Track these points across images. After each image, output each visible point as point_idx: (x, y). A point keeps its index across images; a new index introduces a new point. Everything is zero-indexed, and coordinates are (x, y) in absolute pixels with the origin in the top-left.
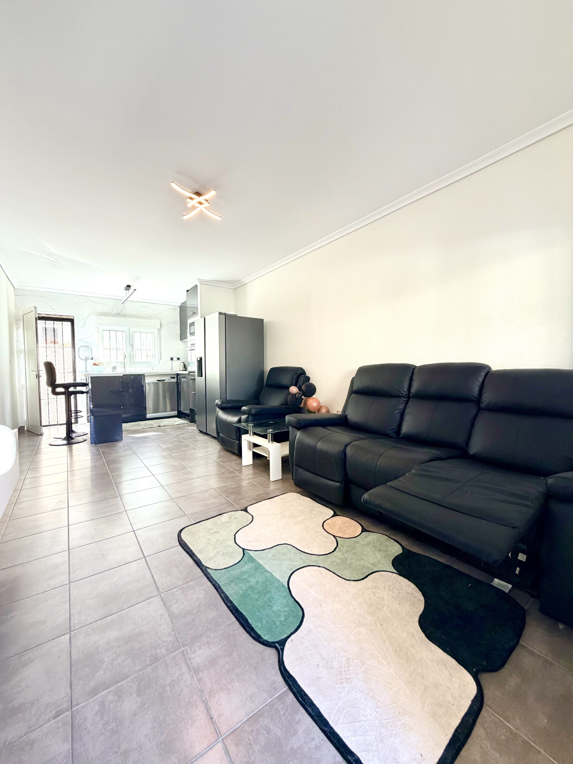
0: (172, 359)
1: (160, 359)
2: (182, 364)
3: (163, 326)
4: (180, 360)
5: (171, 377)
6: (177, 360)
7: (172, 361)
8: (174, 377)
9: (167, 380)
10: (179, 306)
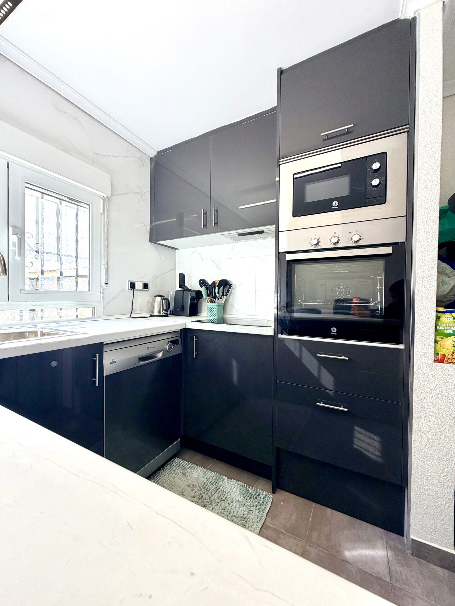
0: (133, 286)
2: (158, 299)
3: (115, 195)
4: (148, 290)
5: (171, 342)
6: (142, 290)
7: (134, 290)
8: (177, 340)
9: (162, 352)
10: (151, 159)
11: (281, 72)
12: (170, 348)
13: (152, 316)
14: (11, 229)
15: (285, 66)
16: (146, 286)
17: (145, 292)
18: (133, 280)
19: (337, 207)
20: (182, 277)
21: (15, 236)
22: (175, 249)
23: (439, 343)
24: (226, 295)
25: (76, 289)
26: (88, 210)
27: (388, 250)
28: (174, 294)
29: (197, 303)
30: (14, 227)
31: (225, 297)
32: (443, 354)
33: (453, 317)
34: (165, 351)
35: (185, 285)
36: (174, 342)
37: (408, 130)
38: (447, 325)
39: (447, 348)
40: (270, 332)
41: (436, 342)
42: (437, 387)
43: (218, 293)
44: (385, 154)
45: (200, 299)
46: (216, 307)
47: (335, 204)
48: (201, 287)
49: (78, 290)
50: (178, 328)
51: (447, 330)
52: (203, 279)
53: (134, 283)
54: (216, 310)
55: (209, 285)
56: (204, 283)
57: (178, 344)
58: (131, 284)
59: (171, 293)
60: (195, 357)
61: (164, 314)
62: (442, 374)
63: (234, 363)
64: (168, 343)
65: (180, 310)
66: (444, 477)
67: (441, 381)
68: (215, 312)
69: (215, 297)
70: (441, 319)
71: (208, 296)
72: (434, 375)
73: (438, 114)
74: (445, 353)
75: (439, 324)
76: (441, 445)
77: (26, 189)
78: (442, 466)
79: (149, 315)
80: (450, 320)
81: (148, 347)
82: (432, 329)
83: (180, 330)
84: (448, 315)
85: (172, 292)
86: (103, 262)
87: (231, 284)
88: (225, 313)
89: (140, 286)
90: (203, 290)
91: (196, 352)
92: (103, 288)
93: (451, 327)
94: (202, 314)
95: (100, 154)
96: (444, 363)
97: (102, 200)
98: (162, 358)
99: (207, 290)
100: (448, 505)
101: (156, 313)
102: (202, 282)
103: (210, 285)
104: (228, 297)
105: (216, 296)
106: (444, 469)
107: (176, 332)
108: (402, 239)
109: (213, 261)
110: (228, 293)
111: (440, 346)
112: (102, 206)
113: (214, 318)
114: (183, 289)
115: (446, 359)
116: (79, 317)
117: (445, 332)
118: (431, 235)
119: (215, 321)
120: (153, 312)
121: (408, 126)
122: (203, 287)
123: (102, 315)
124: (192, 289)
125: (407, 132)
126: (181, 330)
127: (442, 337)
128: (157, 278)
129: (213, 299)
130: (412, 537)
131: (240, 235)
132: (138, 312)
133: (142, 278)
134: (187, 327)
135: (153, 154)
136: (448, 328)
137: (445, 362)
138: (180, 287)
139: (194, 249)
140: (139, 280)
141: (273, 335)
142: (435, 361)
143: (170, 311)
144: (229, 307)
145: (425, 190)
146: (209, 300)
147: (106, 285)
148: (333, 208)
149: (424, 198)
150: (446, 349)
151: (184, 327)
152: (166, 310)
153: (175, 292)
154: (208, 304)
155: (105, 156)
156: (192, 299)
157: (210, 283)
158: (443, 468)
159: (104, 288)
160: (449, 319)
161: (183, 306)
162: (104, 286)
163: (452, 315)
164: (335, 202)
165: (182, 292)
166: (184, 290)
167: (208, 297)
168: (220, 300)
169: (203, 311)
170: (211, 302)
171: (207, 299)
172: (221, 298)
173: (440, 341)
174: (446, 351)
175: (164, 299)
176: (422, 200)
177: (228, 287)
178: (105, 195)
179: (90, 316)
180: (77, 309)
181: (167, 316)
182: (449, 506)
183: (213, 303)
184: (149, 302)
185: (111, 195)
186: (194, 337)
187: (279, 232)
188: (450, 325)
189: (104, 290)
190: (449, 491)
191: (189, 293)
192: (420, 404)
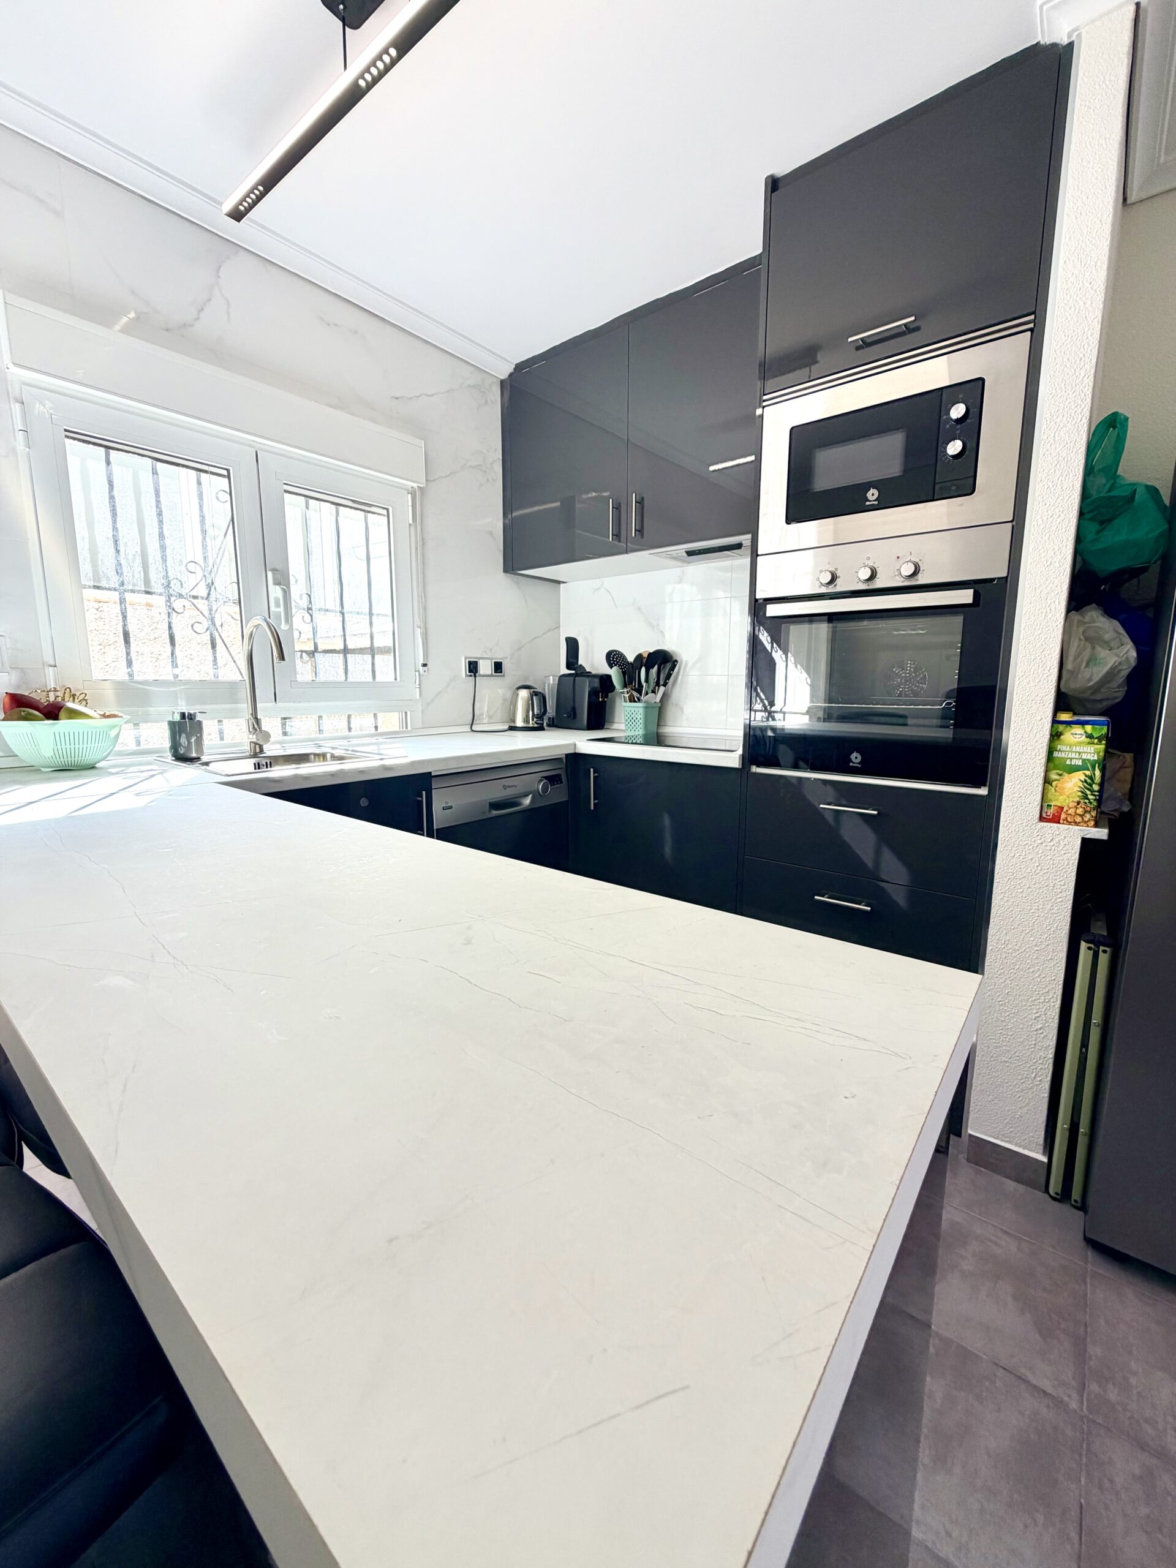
0: (473, 667)
1: (425, 665)
2: (524, 694)
3: (434, 480)
4: (504, 676)
5: (546, 778)
6: (491, 675)
7: (475, 676)
8: (559, 776)
9: (530, 796)
10: (502, 382)
11: (774, 184)
12: (545, 789)
13: (512, 728)
14: (270, 574)
15: (782, 169)
16: (498, 667)
17: (497, 681)
18: (473, 655)
19: (876, 503)
20: (572, 645)
21: (277, 587)
22: (559, 582)
23: (1054, 784)
24: (665, 685)
25: (374, 677)
26: (386, 518)
27: (965, 596)
28: (557, 682)
29: (604, 702)
30: (274, 570)
31: (662, 689)
32: (1060, 805)
33: (1086, 732)
34: (536, 795)
35: (580, 663)
36: (552, 780)
37: (1031, 325)
38: (1074, 750)
39: (1067, 793)
40: (733, 760)
41: (1047, 781)
42: (1039, 868)
43: (647, 681)
44: (980, 382)
45: (610, 694)
46: (641, 710)
47: (872, 494)
48: (611, 667)
49: (378, 679)
50: (561, 753)
51: (1071, 759)
52: (616, 651)
53: (476, 663)
54: (641, 716)
55: (628, 662)
56: (617, 659)
57: (561, 782)
58: (470, 663)
59: (549, 680)
60: (592, 808)
61: (536, 725)
62: (1052, 844)
63: (667, 821)
64: (541, 781)
65: (568, 717)
66: (1037, 1030)
67: (1049, 858)
68: (641, 721)
69: (639, 691)
70: (1062, 737)
71: (625, 686)
72: (1036, 845)
73: (1096, 291)
74: (1064, 804)
75: (1059, 747)
76: (1037, 975)
77: (286, 495)
78: (1035, 1012)
79: (506, 727)
80: (1080, 740)
81: (504, 786)
82: (1041, 757)
83: (564, 756)
84: (1078, 730)
85: (551, 677)
86: (418, 622)
87: (676, 661)
88: (662, 724)
89: (485, 667)
90: (614, 673)
91: (594, 800)
92: (419, 675)
93: (1080, 753)
94: (615, 726)
95: (402, 397)
96: (1059, 823)
97: (410, 495)
98: (532, 807)
99: (624, 673)
100: (1039, 1079)
101: (520, 723)
102: (613, 658)
103: (631, 663)
104: (670, 688)
105: (643, 687)
106: (1039, 1017)
107: (557, 760)
108: (1000, 571)
109: (639, 609)
110: (669, 679)
111: (1055, 790)
112: (410, 508)
113: (637, 733)
114: (573, 672)
115: (1063, 816)
116: (380, 730)
117: (1068, 762)
118: (1057, 565)
119: (641, 740)
120: (514, 721)
121: (1032, 317)
122: (615, 668)
123: (420, 726)
124: (594, 672)
125: (1031, 330)
126: (567, 755)
127: (1061, 772)
128: (520, 649)
129: (635, 694)
130: (970, 1132)
131: (690, 553)
132: (486, 721)
133: (491, 650)
134: (577, 751)
135: (504, 370)
136: (1073, 755)
137: (1061, 821)
138: (568, 667)
139: (596, 583)
140: (485, 656)
141: (741, 767)
142: (1042, 819)
143: (549, 718)
144: (671, 712)
145: (1054, 465)
146: (627, 696)
147: (425, 668)
148: (867, 503)
149: (1050, 484)
150: (1065, 797)
151: (572, 751)
152: (540, 717)
153: (557, 679)
154: (624, 704)
155: (410, 398)
156: (593, 693)
157: (631, 658)
158: (1036, 1015)
159: (421, 673)
160: (1077, 736)
161: (574, 709)
162: (421, 669)
163: (1084, 729)
164: (872, 491)
165: (572, 678)
166: (576, 675)
167: (625, 690)
168: (651, 695)
169: (616, 719)
170: (632, 700)
171: (623, 693)
172: (653, 692)
173: (1056, 780)
174: (1065, 800)
175: (536, 695)
176: (1046, 487)
177: (669, 666)
178: (415, 485)
179: (397, 729)
180: (375, 715)
181: (540, 728)
182: (1040, 1081)
183: (635, 701)
184: (505, 700)
185: (426, 480)
186: (592, 770)
187: (758, 555)
188: (1078, 749)
189: (422, 678)
190: (1044, 1056)
191: (587, 680)
192: (1006, 899)
